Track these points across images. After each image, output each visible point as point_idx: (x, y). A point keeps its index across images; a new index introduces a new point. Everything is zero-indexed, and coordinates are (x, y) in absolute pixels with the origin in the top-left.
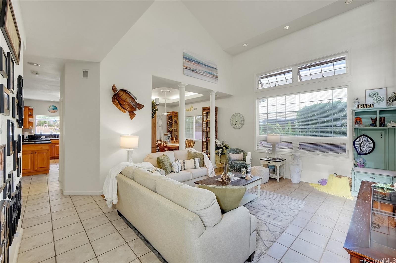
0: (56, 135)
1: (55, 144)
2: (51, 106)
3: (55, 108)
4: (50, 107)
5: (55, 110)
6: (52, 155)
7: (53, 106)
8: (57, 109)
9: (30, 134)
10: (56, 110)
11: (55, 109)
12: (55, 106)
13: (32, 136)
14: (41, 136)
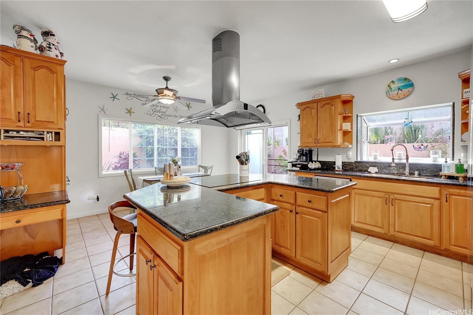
0: (407, 166)
1: (396, 196)
2: (393, 82)
3: (406, 83)
4: (392, 86)
5: (405, 91)
6: (386, 226)
7: (399, 80)
8: (412, 85)
9: (346, 160)
10: (410, 89)
11: (406, 86)
12: (406, 79)
13: (350, 164)
14: (368, 165)
